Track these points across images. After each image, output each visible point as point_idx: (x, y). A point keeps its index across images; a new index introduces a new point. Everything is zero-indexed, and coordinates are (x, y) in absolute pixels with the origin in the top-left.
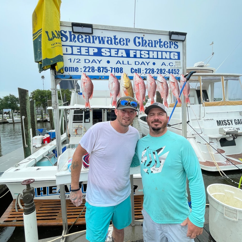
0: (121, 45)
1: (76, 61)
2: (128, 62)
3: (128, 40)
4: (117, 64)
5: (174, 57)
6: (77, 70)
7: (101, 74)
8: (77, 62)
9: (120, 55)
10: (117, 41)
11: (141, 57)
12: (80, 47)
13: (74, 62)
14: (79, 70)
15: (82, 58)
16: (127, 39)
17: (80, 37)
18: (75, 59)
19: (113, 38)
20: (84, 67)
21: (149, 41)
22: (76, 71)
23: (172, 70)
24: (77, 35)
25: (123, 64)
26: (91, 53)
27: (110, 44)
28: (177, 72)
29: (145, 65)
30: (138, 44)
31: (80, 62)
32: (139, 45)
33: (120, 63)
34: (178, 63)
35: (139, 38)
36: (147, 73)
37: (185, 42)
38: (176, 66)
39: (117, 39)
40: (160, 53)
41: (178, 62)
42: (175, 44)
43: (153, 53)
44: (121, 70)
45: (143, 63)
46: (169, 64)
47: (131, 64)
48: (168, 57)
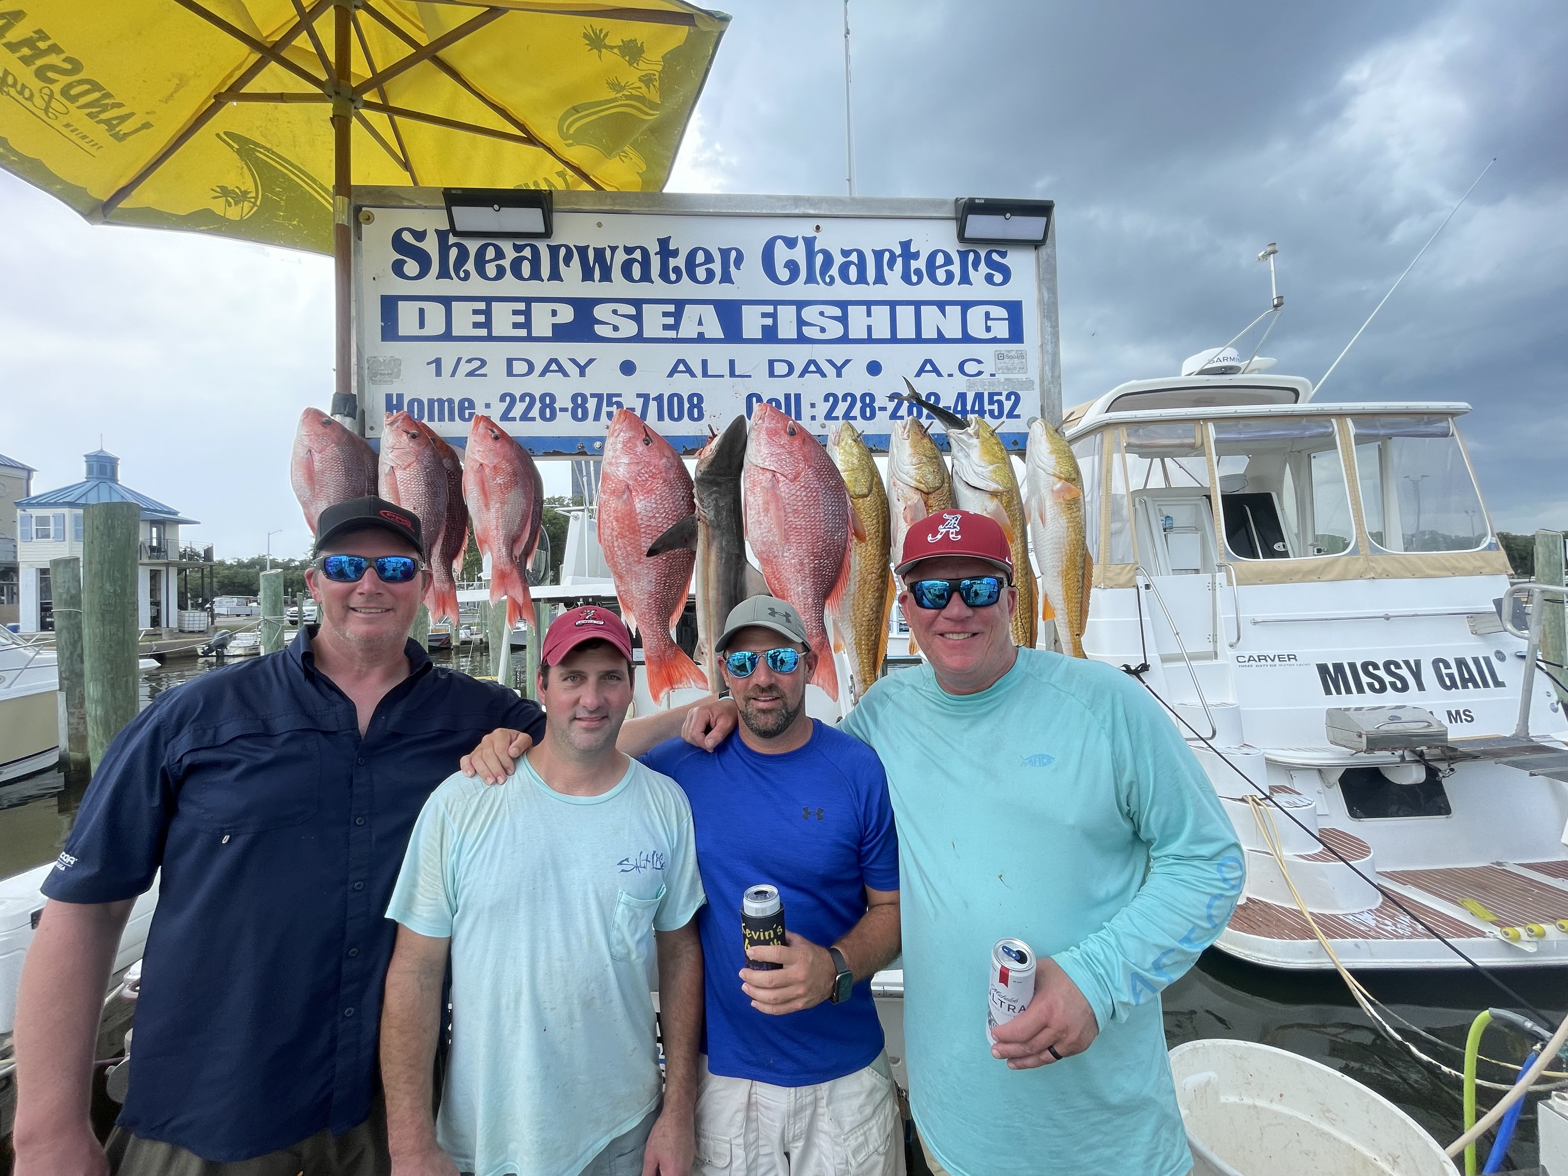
0: (698, 282)
1: (465, 368)
2: (732, 363)
3: (733, 254)
4: (671, 375)
5: (988, 329)
6: (467, 412)
7: (589, 429)
8: (471, 374)
9: (688, 329)
10: (673, 262)
11: (802, 339)
12: (489, 300)
13: (453, 375)
14: (480, 411)
15: (496, 354)
16: (725, 254)
17: (490, 253)
18: (459, 360)
19: (653, 248)
20: (502, 399)
21: (846, 253)
22: (462, 418)
23: (979, 396)
24: (473, 246)
25: (705, 374)
26: (542, 324)
27: (641, 280)
28: (1007, 405)
29: (824, 375)
30: (784, 274)
31: (485, 375)
32: (793, 277)
33: (689, 371)
34: (1012, 358)
35: (791, 243)
36: (837, 418)
37: (1049, 251)
38: (1001, 377)
39: (675, 253)
40: (905, 315)
41: (1013, 353)
42: (991, 263)
43: (869, 314)
44: (692, 406)
45: (812, 368)
46: (961, 367)
47: (750, 376)
48: (953, 330)
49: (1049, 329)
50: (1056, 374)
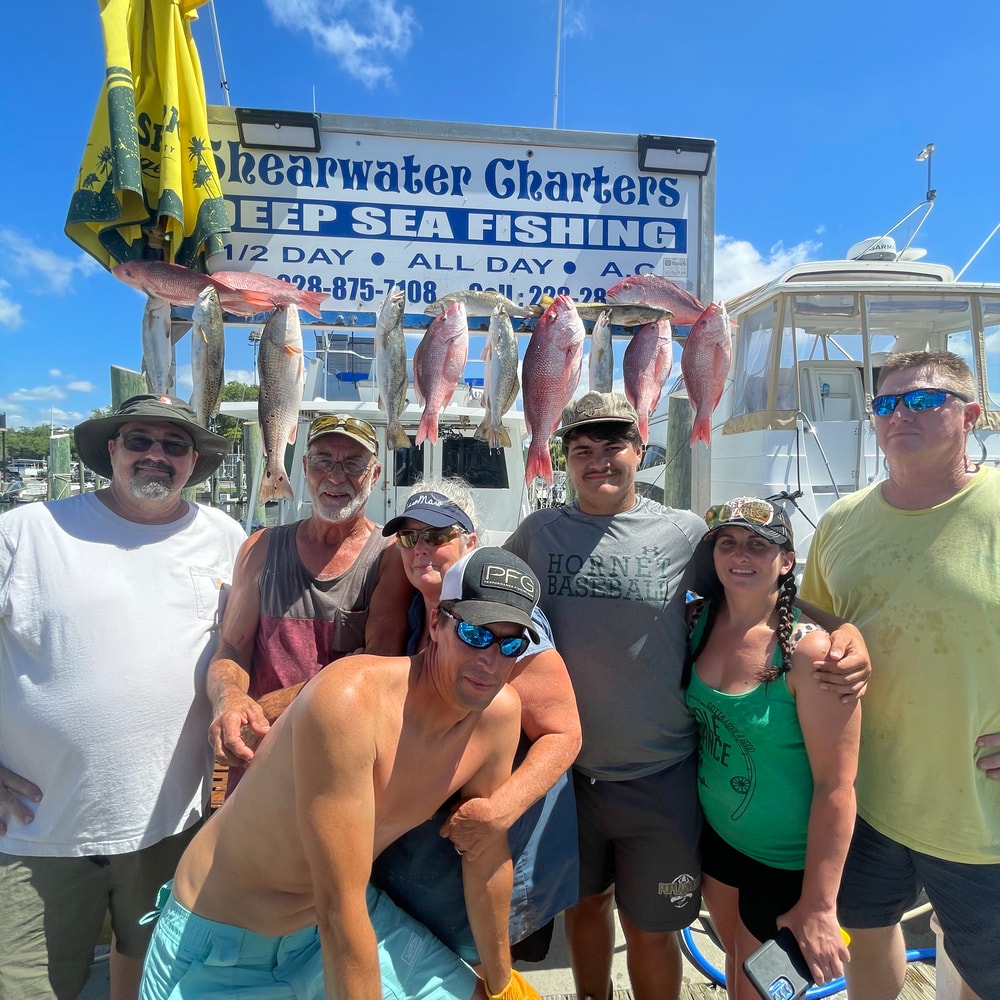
0: (434, 193)
2: (459, 259)
3: (463, 172)
4: (411, 266)
7: (346, 306)
8: (255, 258)
9: (426, 230)
10: (415, 176)
11: (514, 242)
12: (270, 200)
13: (241, 258)
16: (457, 171)
17: (271, 162)
18: (246, 247)
19: (400, 164)
21: (551, 175)
24: (258, 156)
25: (438, 266)
26: (312, 220)
29: (530, 271)
30: (502, 190)
31: (266, 260)
32: (510, 193)
33: (425, 263)
34: (676, 264)
35: (508, 165)
41: (677, 261)
42: (664, 188)
43: (567, 225)
44: (427, 291)
45: (522, 265)
47: (472, 270)
48: (632, 240)
49: (707, 244)
50: (710, 278)
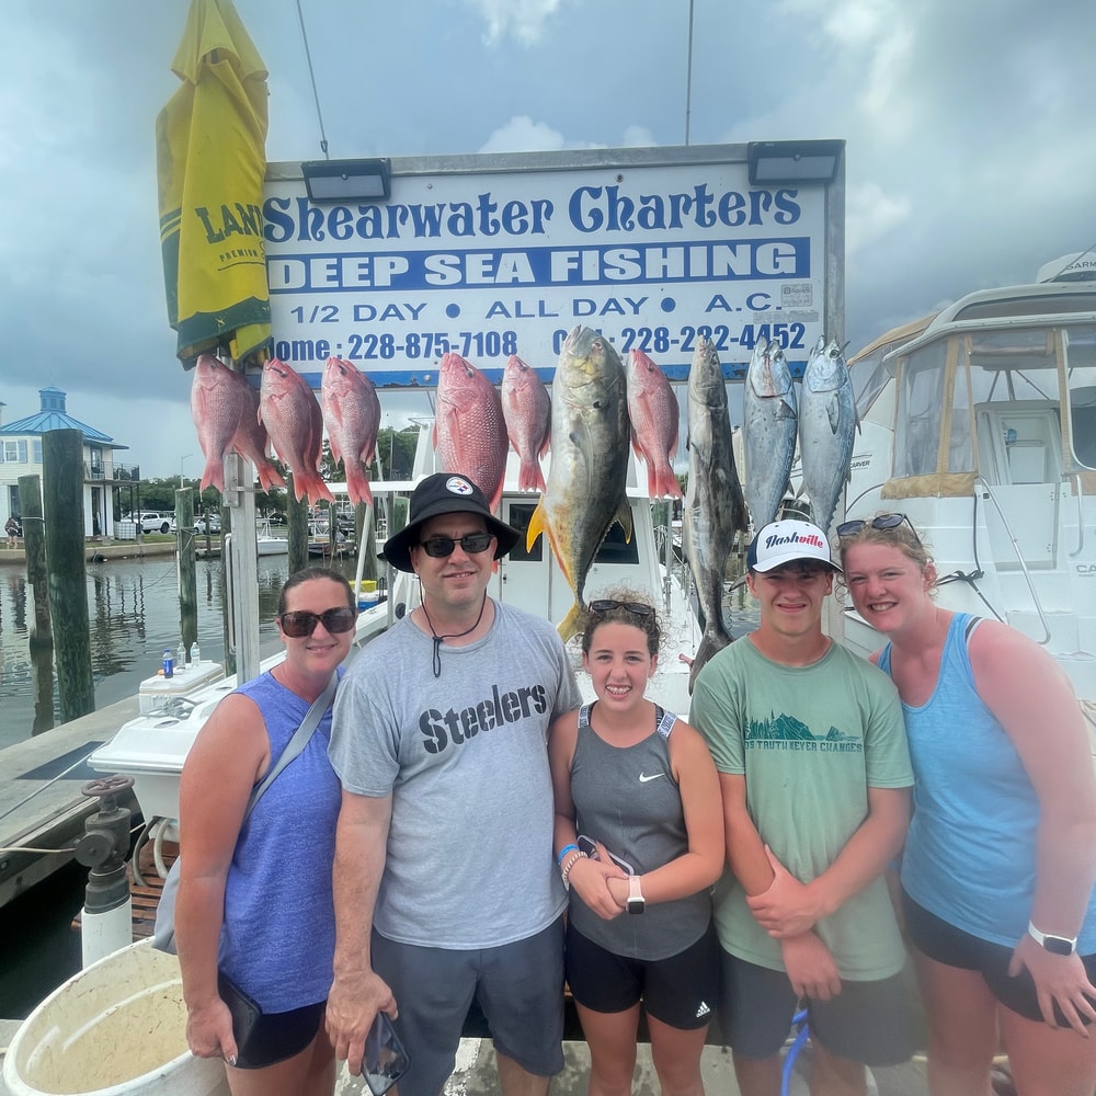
0: (513, 232)
1: (321, 315)
2: (542, 304)
3: (544, 206)
4: (489, 316)
5: (776, 265)
6: (323, 352)
7: (420, 364)
8: (326, 320)
9: (504, 275)
10: (492, 216)
11: (604, 280)
13: (312, 321)
14: (334, 352)
15: (345, 302)
16: (537, 205)
17: (341, 216)
18: (317, 307)
19: (475, 204)
20: (351, 340)
21: (645, 200)
22: (319, 357)
23: (765, 328)
25: (518, 314)
28: (792, 336)
29: (622, 312)
30: (588, 222)
31: (337, 320)
32: (597, 225)
33: (505, 312)
34: (798, 291)
35: (595, 193)
37: (839, 187)
38: (787, 310)
40: (697, 256)
41: (800, 287)
42: (781, 203)
43: (665, 256)
44: (507, 343)
45: (612, 306)
46: (749, 302)
47: (557, 315)
48: (742, 267)
49: (835, 264)
50: (840, 305)
